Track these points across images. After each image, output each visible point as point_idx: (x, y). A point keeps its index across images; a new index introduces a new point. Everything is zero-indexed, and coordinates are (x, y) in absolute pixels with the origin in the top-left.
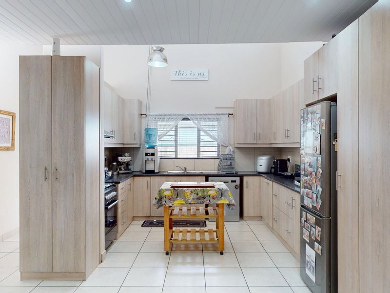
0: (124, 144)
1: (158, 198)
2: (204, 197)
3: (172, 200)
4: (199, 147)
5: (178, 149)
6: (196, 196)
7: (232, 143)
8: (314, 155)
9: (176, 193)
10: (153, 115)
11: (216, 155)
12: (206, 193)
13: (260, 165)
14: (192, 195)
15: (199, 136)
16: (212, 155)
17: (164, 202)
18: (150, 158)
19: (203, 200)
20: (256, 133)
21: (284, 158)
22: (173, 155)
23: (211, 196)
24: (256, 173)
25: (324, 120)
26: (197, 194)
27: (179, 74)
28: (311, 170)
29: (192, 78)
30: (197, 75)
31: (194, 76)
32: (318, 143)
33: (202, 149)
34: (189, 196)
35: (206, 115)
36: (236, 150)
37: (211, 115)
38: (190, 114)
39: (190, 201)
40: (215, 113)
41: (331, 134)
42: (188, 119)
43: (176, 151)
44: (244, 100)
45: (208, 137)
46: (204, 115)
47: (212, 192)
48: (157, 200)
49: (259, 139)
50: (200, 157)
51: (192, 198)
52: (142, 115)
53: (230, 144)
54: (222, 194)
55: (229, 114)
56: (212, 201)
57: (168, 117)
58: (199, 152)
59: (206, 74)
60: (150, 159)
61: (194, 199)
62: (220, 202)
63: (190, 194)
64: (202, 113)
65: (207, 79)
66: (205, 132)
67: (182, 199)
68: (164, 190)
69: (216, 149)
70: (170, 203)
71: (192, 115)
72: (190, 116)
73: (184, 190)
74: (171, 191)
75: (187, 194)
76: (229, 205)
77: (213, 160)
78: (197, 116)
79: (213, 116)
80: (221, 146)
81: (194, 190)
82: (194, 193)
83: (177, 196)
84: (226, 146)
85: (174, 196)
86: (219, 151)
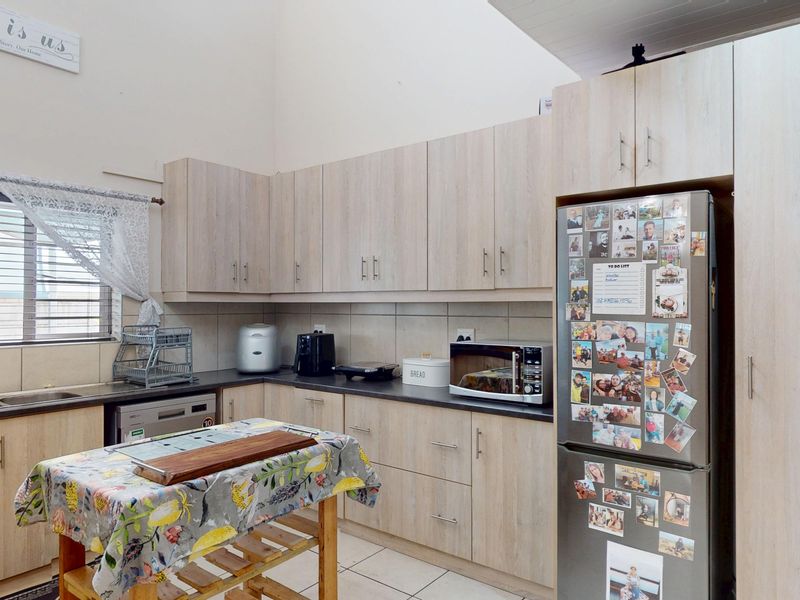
1: (121, 550)
2: (294, 488)
3: (183, 537)
4: (30, 301)
7: (158, 289)
9: (197, 501)
11: (97, 330)
12: (298, 471)
13: (254, 353)
14: (257, 493)
15: (31, 262)
16: (83, 330)
17: (157, 564)
20: (237, 264)
23: (314, 476)
26: (273, 484)
29: (16, 44)
30: (33, 39)
31: (24, 43)
33: (45, 309)
34: (247, 501)
36: (168, 310)
37: (94, 193)
38: (11, 177)
39: (250, 518)
40: (107, 189)
45: (80, 268)
46: (68, 189)
47: (316, 462)
49: (246, 281)
51: (256, 503)
54: (340, 462)
55: (154, 201)
56: (318, 494)
58: (30, 319)
59: (73, 49)
61: (262, 506)
62: (337, 490)
63: (251, 491)
65: (74, 67)
67: (227, 519)
68: (148, 503)
69: (95, 309)
70: (177, 555)
71: (17, 182)
72: (9, 183)
73: (228, 480)
74: (180, 500)
75: (240, 494)
76: (363, 493)
77: (94, 347)
78: (37, 189)
79: (103, 199)
80: (117, 296)
81: (263, 470)
82: (261, 483)
83: (202, 512)
84: (142, 299)
85: (192, 518)
86: (110, 317)
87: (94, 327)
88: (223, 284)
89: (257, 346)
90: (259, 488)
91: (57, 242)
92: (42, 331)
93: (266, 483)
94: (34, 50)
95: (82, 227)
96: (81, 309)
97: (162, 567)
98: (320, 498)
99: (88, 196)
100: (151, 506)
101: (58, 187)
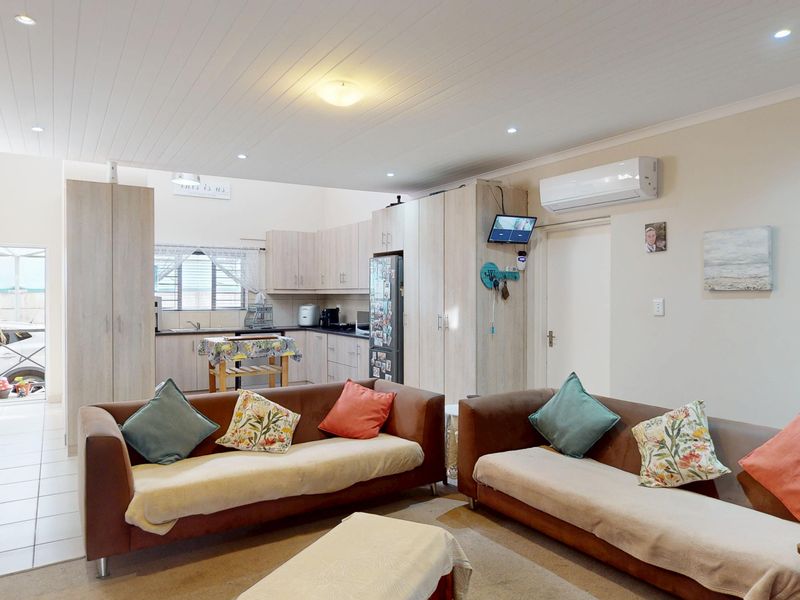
1: (215, 353)
2: (268, 350)
4: (214, 293)
5: (183, 297)
6: (258, 349)
7: (264, 288)
8: (384, 300)
9: (235, 346)
11: (239, 305)
12: (269, 346)
13: (304, 317)
14: (254, 348)
15: (214, 278)
16: (233, 306)
17: (223, 358)
19: (266, 353)
20: (297, 276)
21: (331, 306)
22: (174, 305)
23: (275, 348)
24: (298, 327)
25: (393, 271)
28: (380, 312)
29: (207, 193)
30: (213, 189)
31: (211, 192)
32: (388, 290)
33: (219, 297)
34: (251, 349)
35: (229, 248)
36: (269, 298)
37: (235, 248)
39: (252, 355)
40: (241, 246)
41: (399, 282)
42: (202, 253)
43: (179, 300)
44: (282, 231)
49: (302, 284)
50: (216, 308)
51: (254, 351)
53: (261, 290)
54: (287, 346)
55: (261, 249)
56: (277, 354)
57: (172, 248)
58: (214, 300)
59: (227, 190)
61: (256, 352)
62: (285, 354)
64: (223, 246)
65: (228, 197)
66: (227, 272)
69: (239, 297)
70: (229, 358)
71: (207, 247)
72: (205, 248)
74: (230, 345)
75: (248, 347)
76: (295, 357)
77: (237, 312)
78: (215, 249)
79: (240, 251)
80: (247, 292)
82: (256, 346)
83: (237, 350)
84: (256, 292)
85: (234, 350)
86: (244, 300)
87: (238, 304)
88: (289, 286)
89: (307, 314)
91: (222, 269)
92: (219, 304)
93: (258, 347)
94: (213, 194)
96: (232, 297)
100: (222, 344)
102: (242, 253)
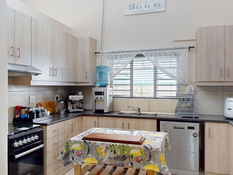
0: (77, 83)
1: (65, 151)
2: (124, 158)
3: (82, 156)
4: (155, 85)
5: (134, 88)
6: (113, 155)
7: (194, 81)
9: (87, 147)
10: (106, 53)
12: (126, 152)
13: (230, 109)
14: (108, 153)
15: (155, 74)
16: (170, 95)
17: (71, 159)
18: (99, 96)
19: (122, 162)
20: (223, 68)
22: (128, 94)
23: (134, 157)
24: (222, 119)
26: (115, 152)
27: (134, 8)
29: (147, 10)
30: (152, 6)
31: (149, 9)
33: (159, 88)
34: (103, 154)
35: (162, 50)
36: (198, 89)
37: (168, 49)
38: (144, 49)
39: (104, 160)
40: (173, 47)
42: (142, 56)
43: (131, 90)
44: (207, 28)
45: (164, 75)
46: (160, 50)
47: (135, 152)
48: (63, 155)
49: (228, 76)
50: (157, 97)
51: (107, 156)
52: (96, 53)
53: (191, 83)
54: (150, 156)
55: (190, 48)
56: (136, 165)
57: (121, 54)
58: (155, 91)
59: (163, 4)
60: (99, 99)
61: (110, 158)
63: (106, 152)
64: (158, 48)
65: (163, 9)
66: (162, 69)
67: (94, 156)
68: (72, 142)
69: (175, 88)
70: (79, 160)
71: (146, 51)
72: (144, 52)
73: (97, 144)
74: (81, 145)
75: (101, 151)
77: (171, 101)
78: (152, 51)
79: (171, 51)
81: (110, 146)
82: (110, 150)
83: (88, 151)
84: (186, 85)
85: (85, 151)
86: (179, 91)
87: (174, 94)
88: (215, 78)
90: (109, 152)
93: (112, 151)
94: (152, 9)
95: (164, 61)
97: (72, 161)
98: (137, 167)
99: (166, 51)
100: (73, 143)
101: (157, 50)
102: (174, 52)
